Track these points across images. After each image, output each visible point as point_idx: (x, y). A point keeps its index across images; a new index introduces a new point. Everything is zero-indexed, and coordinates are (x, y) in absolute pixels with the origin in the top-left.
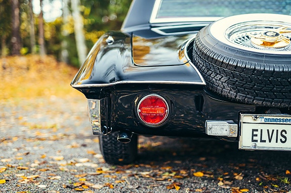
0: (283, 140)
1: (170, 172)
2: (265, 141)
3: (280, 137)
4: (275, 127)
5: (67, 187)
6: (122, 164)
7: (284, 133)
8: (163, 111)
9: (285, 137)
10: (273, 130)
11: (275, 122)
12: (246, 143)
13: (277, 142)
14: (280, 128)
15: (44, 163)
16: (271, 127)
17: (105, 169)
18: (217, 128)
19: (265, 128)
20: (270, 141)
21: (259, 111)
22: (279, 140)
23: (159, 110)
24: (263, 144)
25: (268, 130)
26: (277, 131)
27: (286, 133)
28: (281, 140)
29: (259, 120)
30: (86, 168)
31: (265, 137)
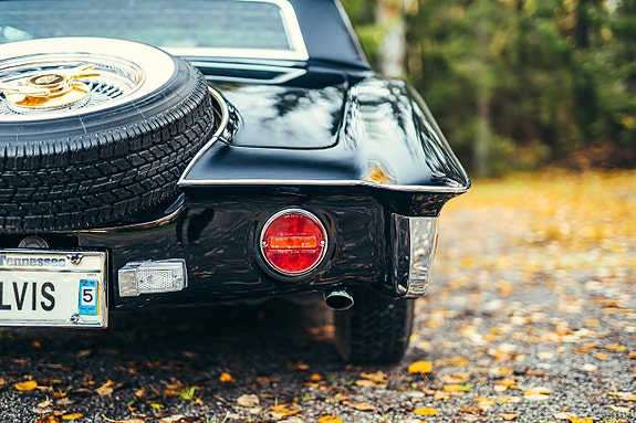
0: (48, 303)
2: (9, 307)
3: (40, 298)
7: (48, 290)
9: (51, 299)
10: (26, 284)
11: (29, 267)
13: (34, 309)
20: (20, 308)
22: (38, 305)
25: (15, 284)
26: (34, 284)
27: (53, 289)
28: (43, 304)
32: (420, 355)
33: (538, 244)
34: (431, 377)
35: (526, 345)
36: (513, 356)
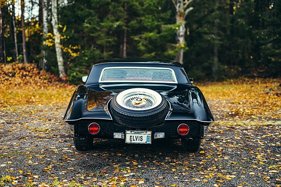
1: (106, 154)
3: (140, 139)
4: (138, 135)
5: (60, 160)
6: (85, 150)
8: (98, 129)
9: (142, 139)
11: (138, 133)
12: (128, 141)
14: (140, 135)
15: (47, 150)
16: (137, 135)
17: (76, 153)
18: (118, 136)
19: (135, 135)
20: (137, 140)
21: (132, 129)
23: (96, 129)
24: (134, 141)
27: (142, 137)
29: (133, 133)
30: (68, 152)
31: (135, 139)
32: (202, 150)
33: (232, 116)
34: (204, 154)
35: (226, 147)
36: (222, 150)
